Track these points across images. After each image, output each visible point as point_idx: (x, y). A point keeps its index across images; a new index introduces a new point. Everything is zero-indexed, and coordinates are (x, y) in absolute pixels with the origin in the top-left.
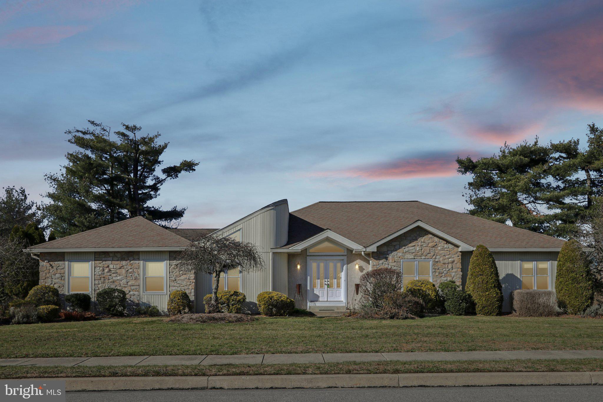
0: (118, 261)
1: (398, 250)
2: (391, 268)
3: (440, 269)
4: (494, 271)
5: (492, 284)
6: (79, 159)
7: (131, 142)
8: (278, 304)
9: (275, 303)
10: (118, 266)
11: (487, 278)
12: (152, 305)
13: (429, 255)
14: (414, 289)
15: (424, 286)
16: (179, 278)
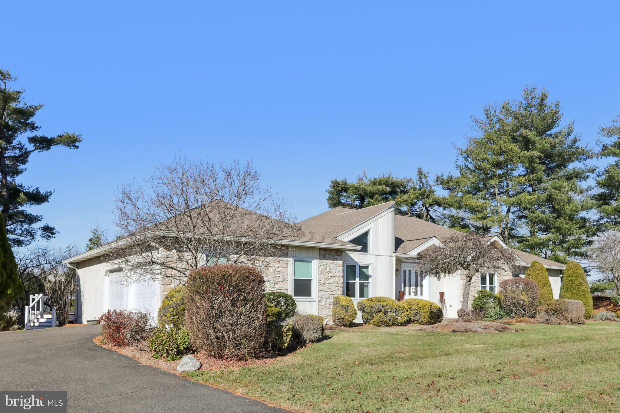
0: (264, 256)
10: (264, 264)
13: (495, 267)
16: (327, 282)
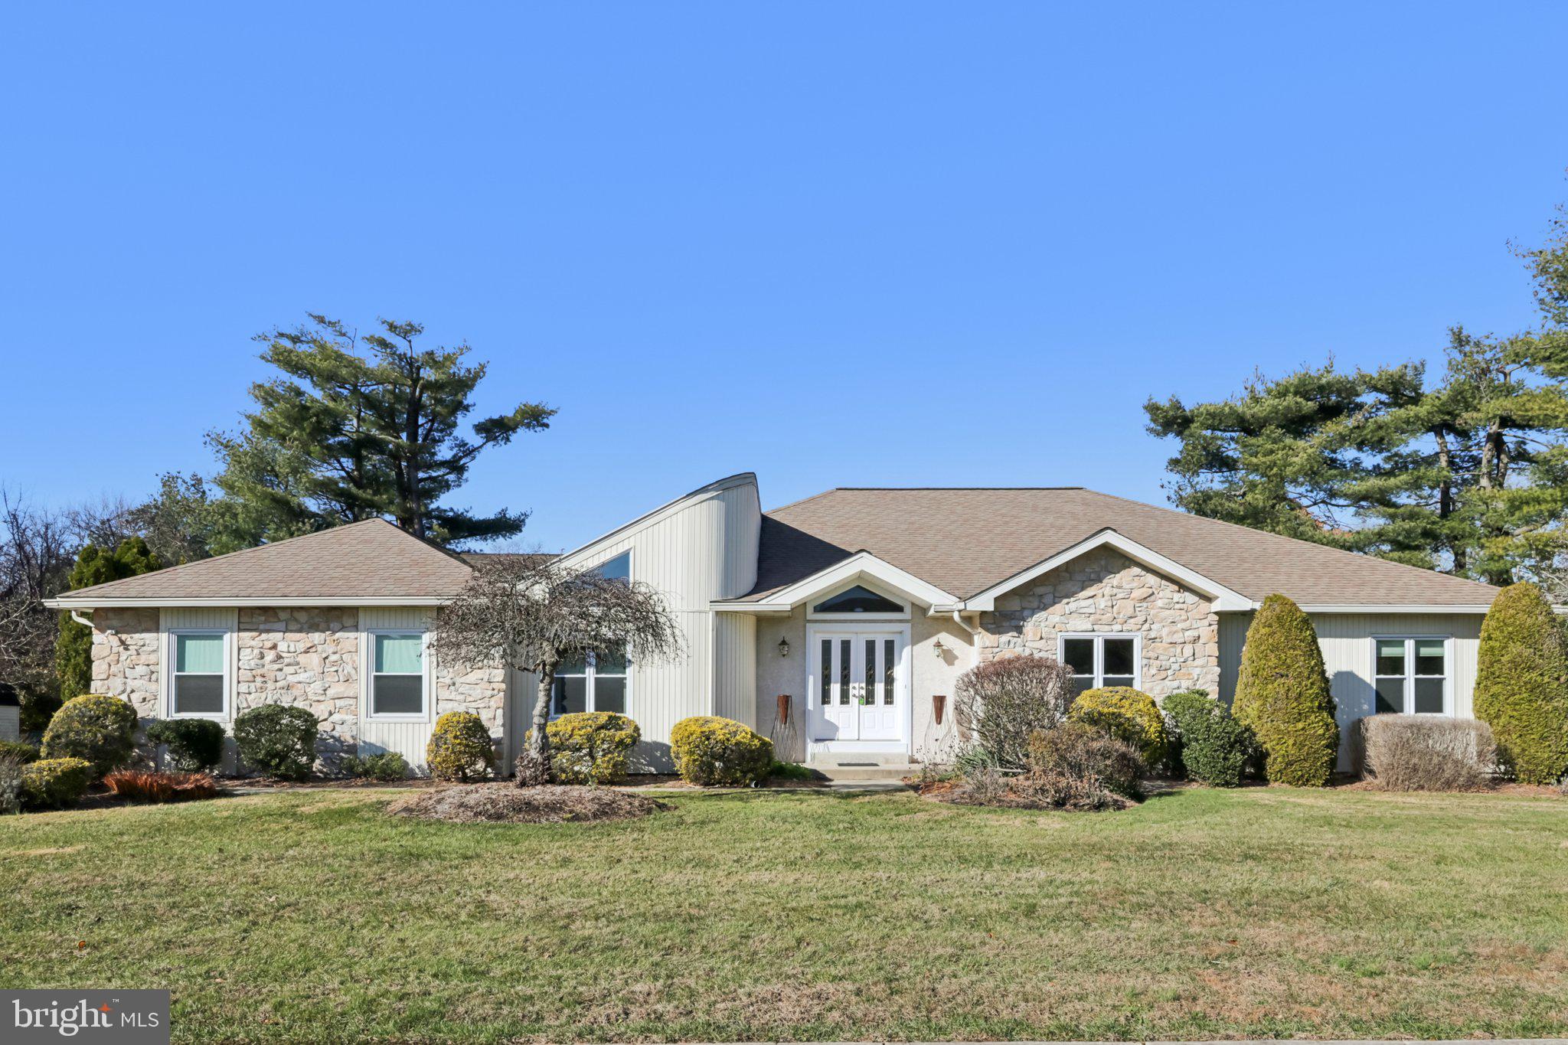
0: (300, 631)
1: (1051, 609)
2: (1032, 654)
3: (1161, 658)
4: (1316, 665)
5: (1312, 701)
6: (278, 398)
7: (401, 360)
8: (728, 752)
9: (718, 749)
10: (301, 647)
11: (1300, 683)
12: (392, 750)
13: (1132, 620)
14: (1100, 714)
15: (1127, 706)
16: (463, 680)
